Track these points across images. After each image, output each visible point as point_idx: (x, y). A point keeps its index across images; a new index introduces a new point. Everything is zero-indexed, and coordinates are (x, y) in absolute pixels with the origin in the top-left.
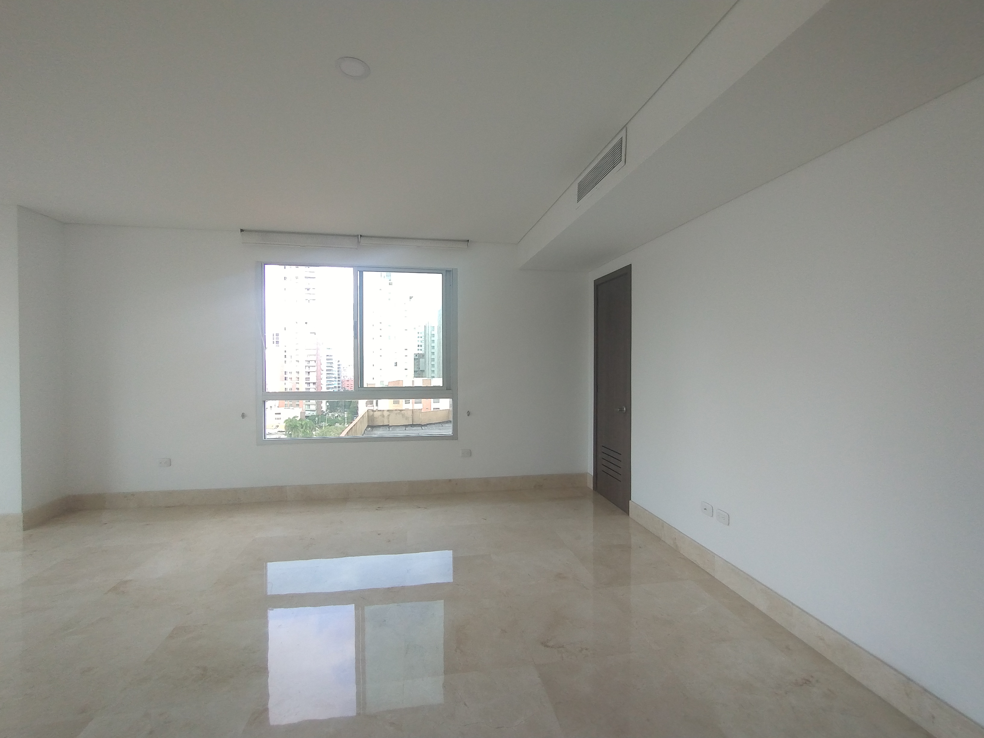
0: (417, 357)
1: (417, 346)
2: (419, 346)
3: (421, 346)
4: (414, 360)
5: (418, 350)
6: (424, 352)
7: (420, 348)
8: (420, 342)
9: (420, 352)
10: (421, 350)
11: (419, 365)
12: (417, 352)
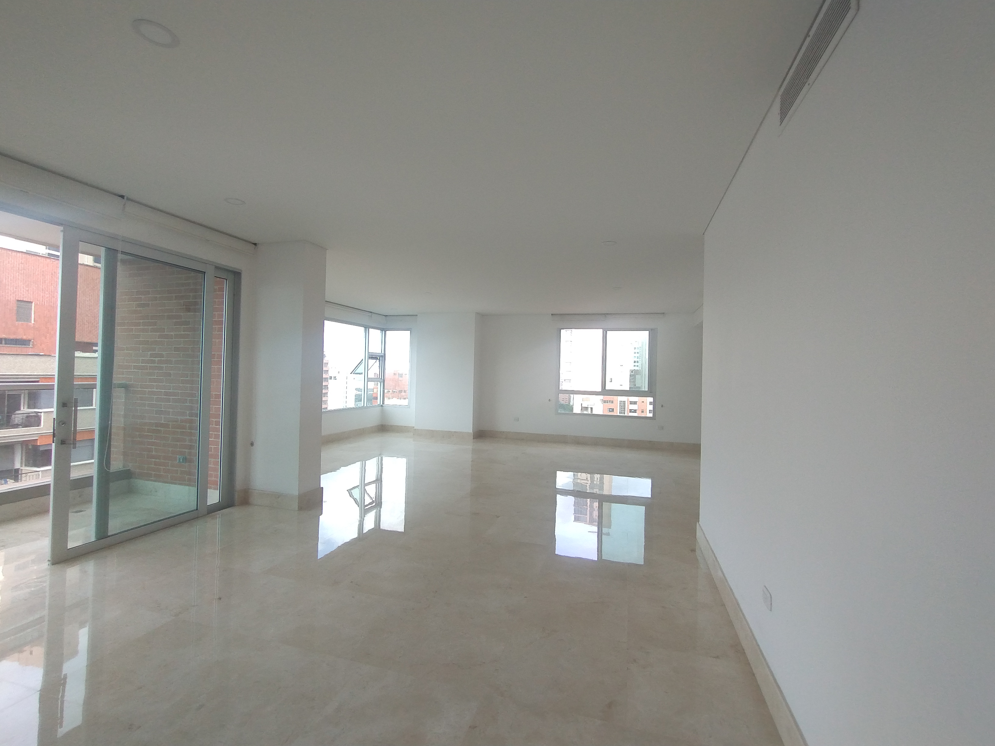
0: (633, 374)
1: (634, 362)
2: (635, 362)
3: (638, 362)
4: (630, 376)
5: (635, 366)
6: (641, 368)
7: (636, 364)
8: (637, 358)
9: (636, 368)
10: (637, 366)
11: (634, 382)
12: (633, 368)
